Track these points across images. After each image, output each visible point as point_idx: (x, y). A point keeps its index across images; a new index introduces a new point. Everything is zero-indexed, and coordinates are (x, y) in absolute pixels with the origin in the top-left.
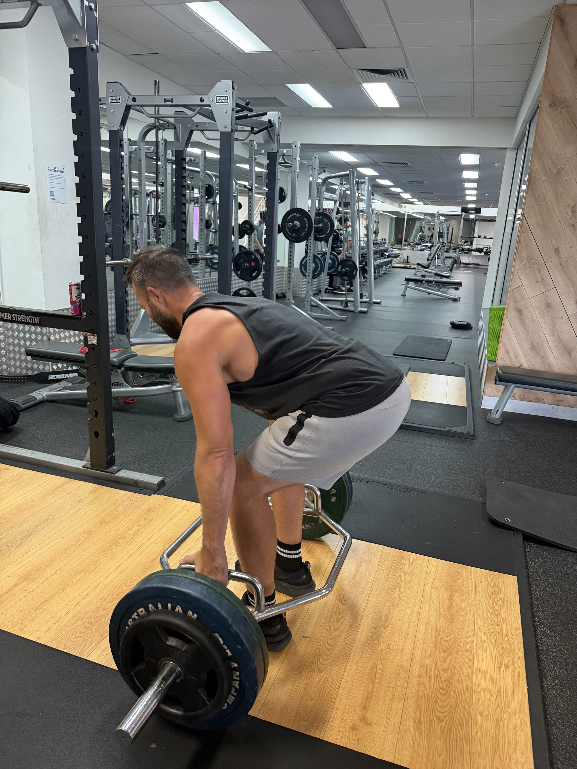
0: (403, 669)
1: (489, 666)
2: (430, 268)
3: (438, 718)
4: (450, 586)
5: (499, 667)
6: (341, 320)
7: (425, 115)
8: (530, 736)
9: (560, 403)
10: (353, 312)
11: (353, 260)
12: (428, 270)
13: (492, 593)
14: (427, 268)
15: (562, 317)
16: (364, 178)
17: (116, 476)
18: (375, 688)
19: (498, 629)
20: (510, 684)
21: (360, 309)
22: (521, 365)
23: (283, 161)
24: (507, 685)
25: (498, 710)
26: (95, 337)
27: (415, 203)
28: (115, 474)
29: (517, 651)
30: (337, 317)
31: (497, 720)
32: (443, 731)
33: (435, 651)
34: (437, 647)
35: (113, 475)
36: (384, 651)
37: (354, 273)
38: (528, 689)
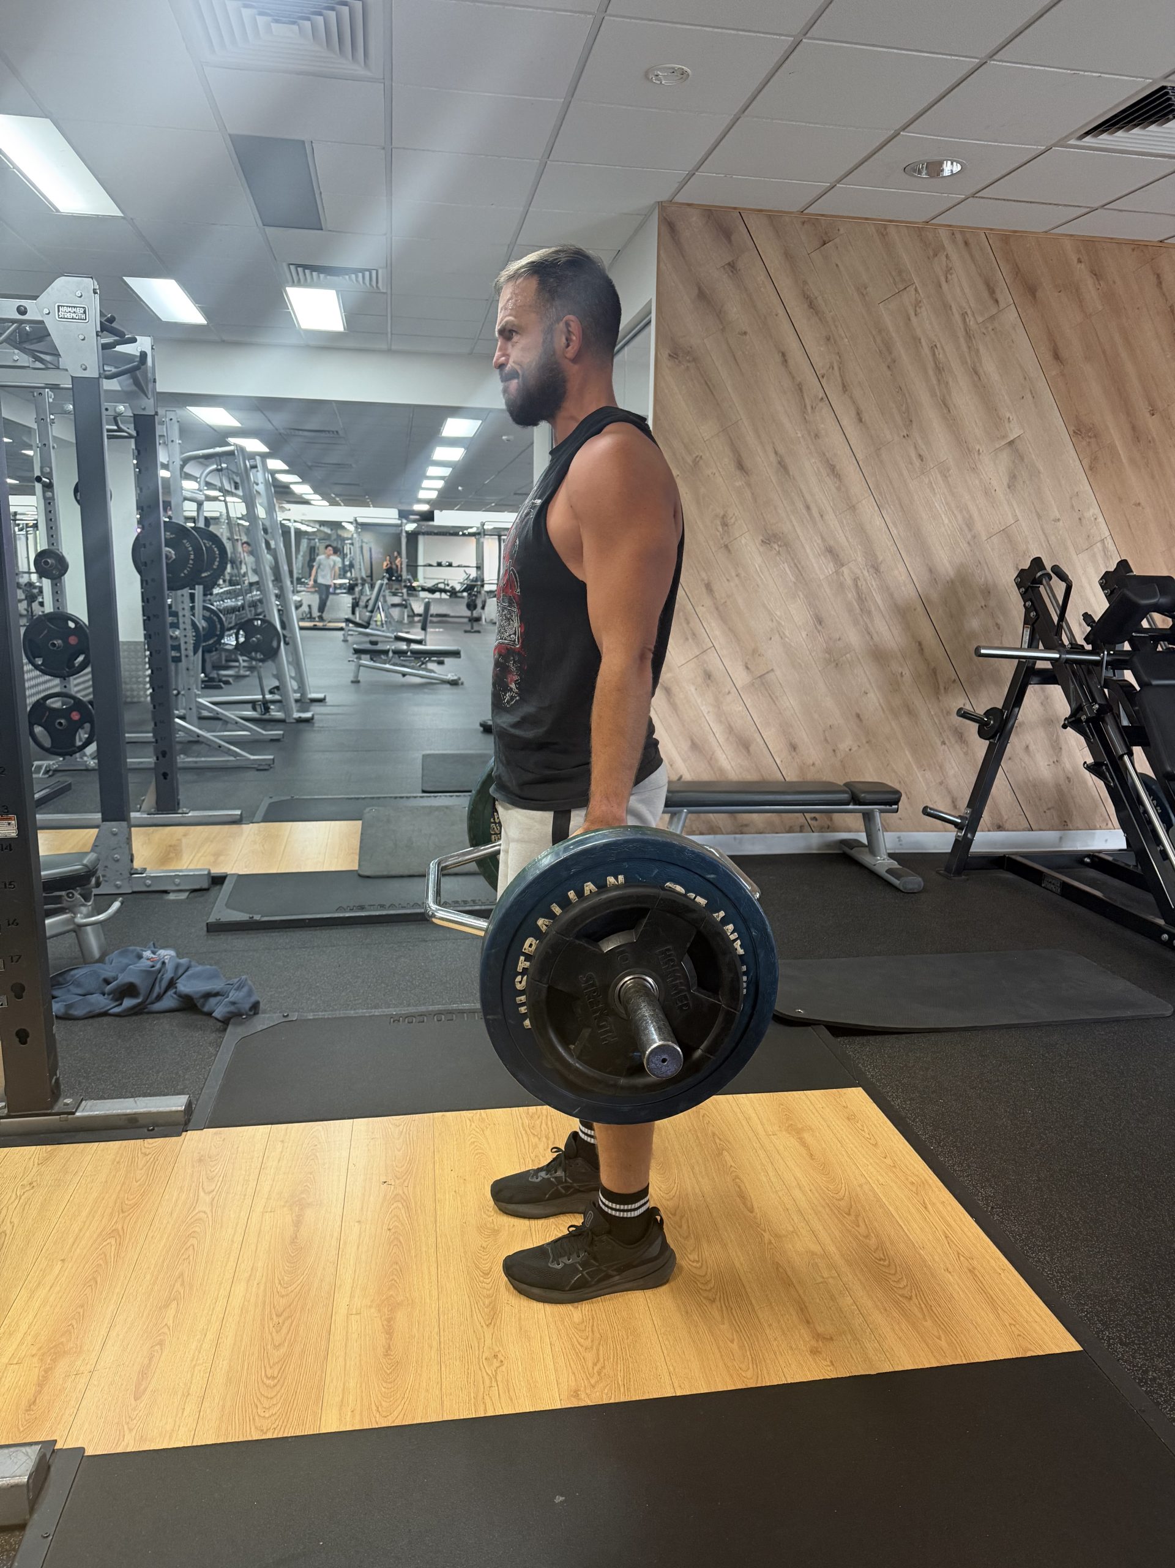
0: (816, 1255)
1: (913, 1210)
2: (371, 627)
3: (902, 1296)
4: (789, 1127)
5: (926, 1208)
6: (272, 740)
7: (384, 346)
8: (1016, 1273)
9: (745, 829)
10: (282, 721)
11: (268, 618)
12: (368, 631)
13: (848, 1119)
14: (366, 627)
15: (729, 693)
16: (254, 458)
17: (78, 1118)
18: (801, 1292)
19: (888, 1161)
20: (953, 1223)
21: (296, 715)
22: (681, 777)
23: (115, 428)
24: (949, 1225)
25: (962, 1258)
26: (13, 822)
27: (312, 502)
28: (73, 1113)
29: (931, 1181)
30: (263, 734)
31: (970, 1270)
32: (922, 1308)
33: (837, 1217)
34: (836, 1212)
35: (70, 1116)
36: (773, 1241)
37: (275, 644)
38: (976, 1222)
